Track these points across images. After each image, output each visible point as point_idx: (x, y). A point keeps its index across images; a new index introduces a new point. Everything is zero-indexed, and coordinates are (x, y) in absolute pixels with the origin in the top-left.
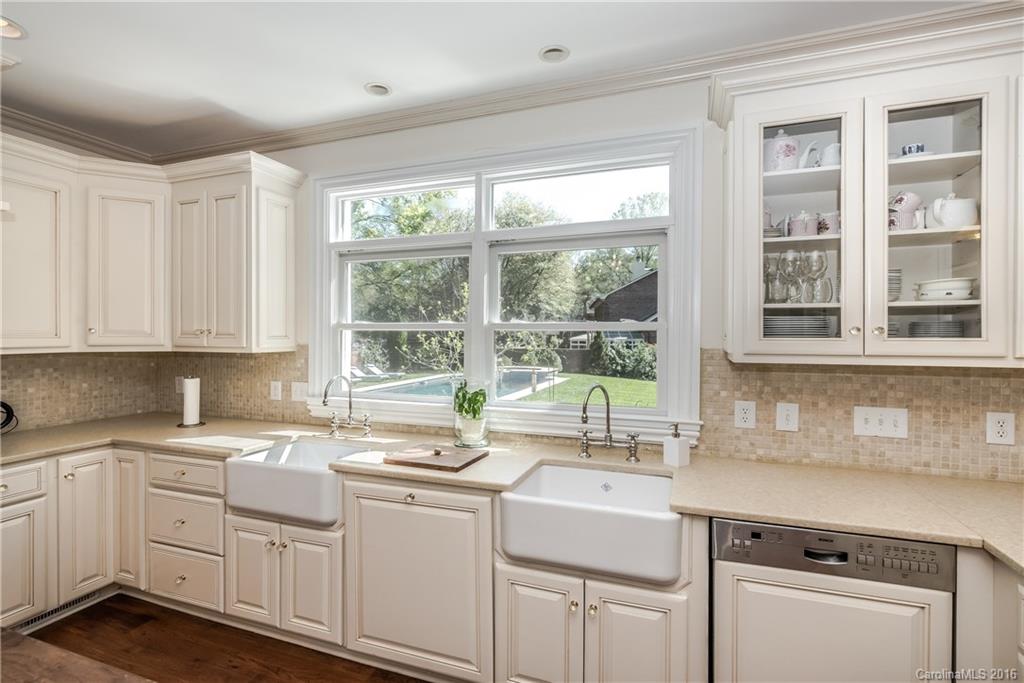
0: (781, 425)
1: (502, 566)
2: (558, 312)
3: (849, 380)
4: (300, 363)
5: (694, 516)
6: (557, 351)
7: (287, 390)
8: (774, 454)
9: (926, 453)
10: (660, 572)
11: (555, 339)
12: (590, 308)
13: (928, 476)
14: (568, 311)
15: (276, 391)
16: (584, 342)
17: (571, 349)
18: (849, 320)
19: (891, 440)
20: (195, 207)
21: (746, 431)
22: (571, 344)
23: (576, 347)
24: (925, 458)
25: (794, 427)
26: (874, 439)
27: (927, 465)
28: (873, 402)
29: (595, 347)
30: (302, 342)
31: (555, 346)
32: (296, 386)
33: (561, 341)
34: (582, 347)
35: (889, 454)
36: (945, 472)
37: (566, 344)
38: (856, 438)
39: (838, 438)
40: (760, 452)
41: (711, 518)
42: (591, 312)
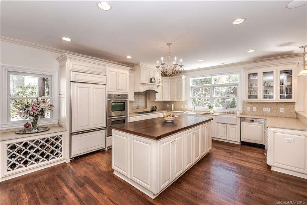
0: (253, 110)
1: (217, 124)
2: (221, 92)
3: (262, 104)
4: (186, 102)
5: (238, 117)
6: (221, 104)
7: (184, 106)
8: (253, 114)
9: (272, 113)
10: (235, 123)
11: (220, 100)
12: (232, 90)
13: (273, 116)
14: (224, 91)
15: (182, 106)
16: (230, 101)
17: (225, 103)
18: (259, 96)
19: (268, 112)
20: (174, 82)
21: (249, 111)
22: (225, 102)
23: (227, 103)
24: (273, 114)
25: (255, 110)
26: (266, 112)
27: (273, 115)
28: (266, 107)
29: (233, 103)
30: (186, 99)
31: (220, 102)
32: (185, 106)
33: (222, 101)
34: (229, 103)
35: (268, 114)
36: (275, 116)
37: (224, 101)
38: (263, 112)
39: (261, 112)
40: (251, 114)
41: (240, 118)
42: (232, 91)
